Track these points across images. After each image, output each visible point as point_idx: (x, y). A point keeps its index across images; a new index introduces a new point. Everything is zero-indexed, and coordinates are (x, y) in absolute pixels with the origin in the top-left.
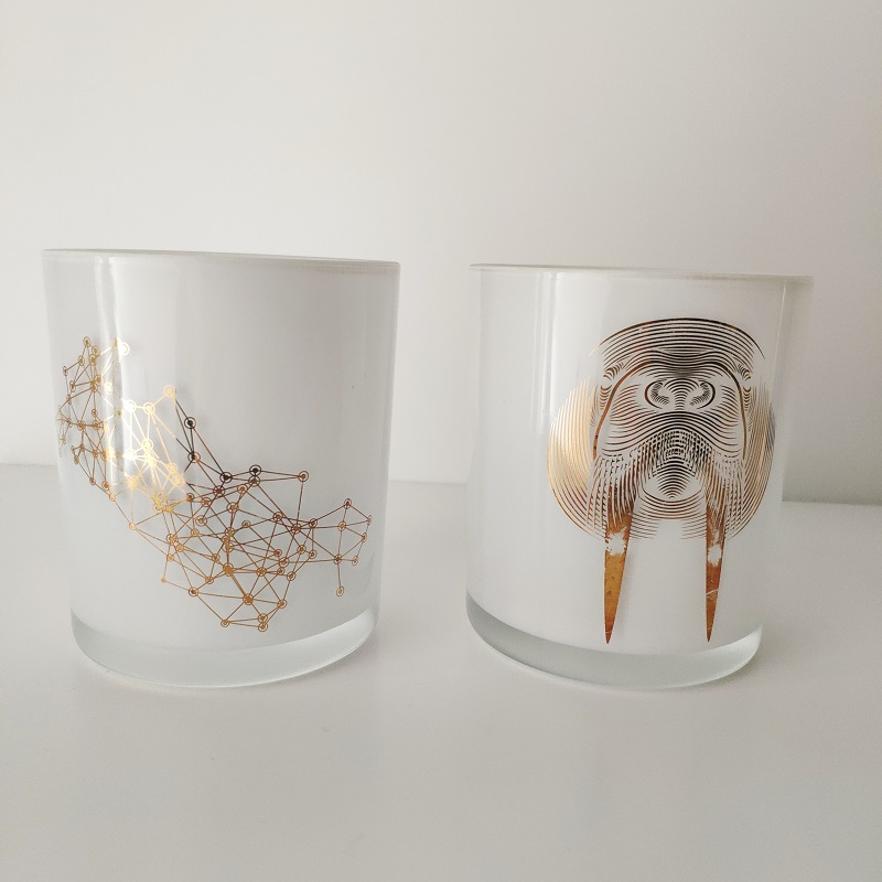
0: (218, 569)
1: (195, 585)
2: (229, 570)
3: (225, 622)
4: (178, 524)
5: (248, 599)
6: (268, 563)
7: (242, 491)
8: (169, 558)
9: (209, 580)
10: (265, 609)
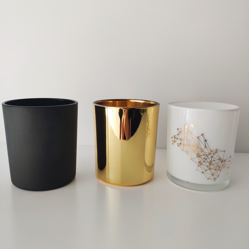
0: (208, 168)
1: (203, 171)
2: (210, 169)
3: (208, 179)
4: (201, 159)
5: (213, 175)
6: (217, 168)
7: (214, 154)
8: (198, 166)
9: (206, 171)
10: (215, 177)
